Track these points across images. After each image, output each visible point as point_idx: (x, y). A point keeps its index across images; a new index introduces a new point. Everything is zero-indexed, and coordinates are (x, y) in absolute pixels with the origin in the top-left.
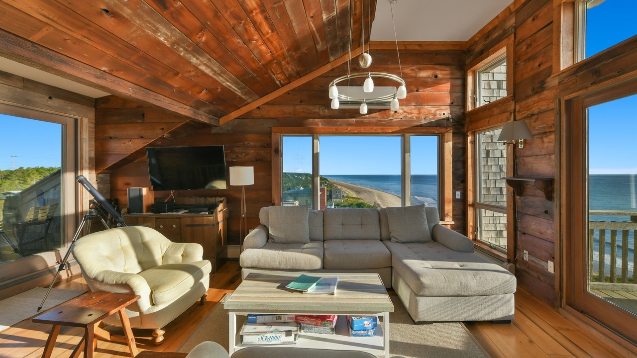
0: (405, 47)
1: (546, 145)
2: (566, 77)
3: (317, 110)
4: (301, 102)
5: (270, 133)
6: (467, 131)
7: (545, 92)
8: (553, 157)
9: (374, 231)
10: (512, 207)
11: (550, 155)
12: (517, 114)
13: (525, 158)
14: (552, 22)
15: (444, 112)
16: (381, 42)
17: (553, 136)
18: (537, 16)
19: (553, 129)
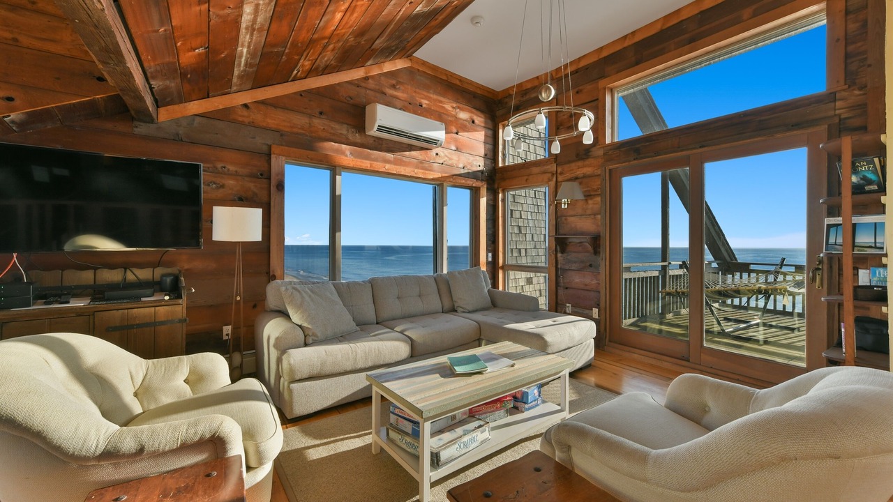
0: (447, 77)
1: (590, 206)
2: (610, 150)
3: (344, 132)
4: (321, 113)
5: (269, 155)
6: (498, 188)
7: (590, 160)
8: (599, 216)
9: (435, 302)
10: (554, 264)
11: (595, 215)
12: (559, 176)
13: (568, 218)
14: (598, 99)
15: (478, 164)
16: (424, 61)
17: (598, 199)
18: (581, 91)
19: (600, 192)
